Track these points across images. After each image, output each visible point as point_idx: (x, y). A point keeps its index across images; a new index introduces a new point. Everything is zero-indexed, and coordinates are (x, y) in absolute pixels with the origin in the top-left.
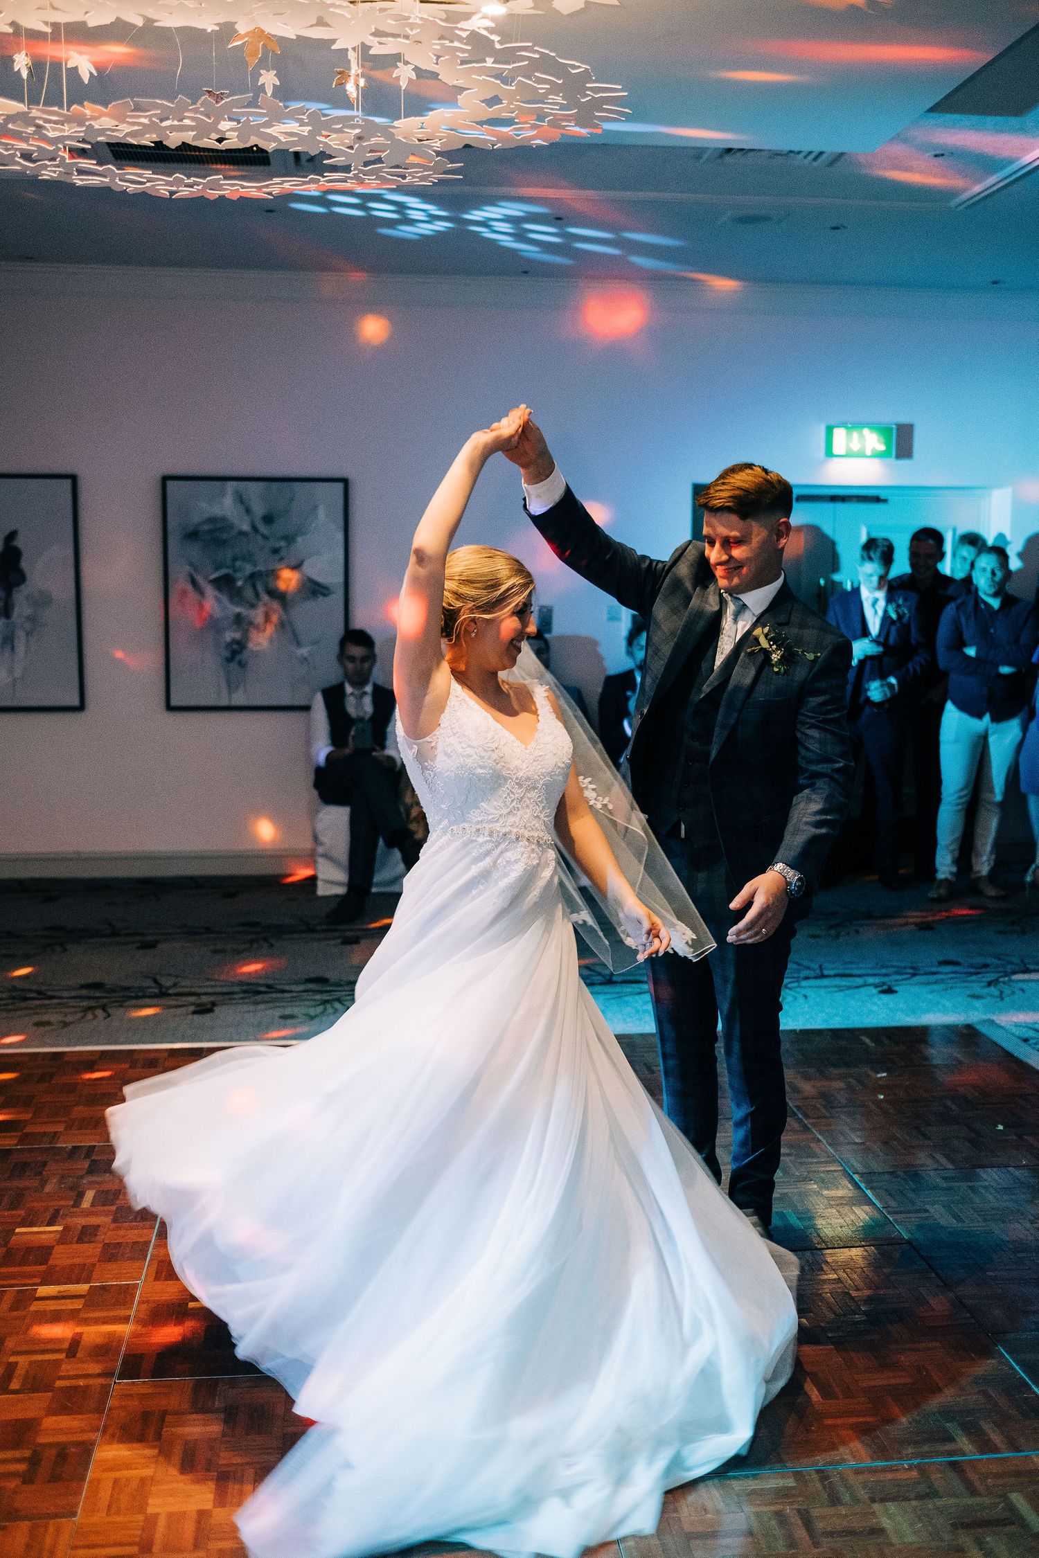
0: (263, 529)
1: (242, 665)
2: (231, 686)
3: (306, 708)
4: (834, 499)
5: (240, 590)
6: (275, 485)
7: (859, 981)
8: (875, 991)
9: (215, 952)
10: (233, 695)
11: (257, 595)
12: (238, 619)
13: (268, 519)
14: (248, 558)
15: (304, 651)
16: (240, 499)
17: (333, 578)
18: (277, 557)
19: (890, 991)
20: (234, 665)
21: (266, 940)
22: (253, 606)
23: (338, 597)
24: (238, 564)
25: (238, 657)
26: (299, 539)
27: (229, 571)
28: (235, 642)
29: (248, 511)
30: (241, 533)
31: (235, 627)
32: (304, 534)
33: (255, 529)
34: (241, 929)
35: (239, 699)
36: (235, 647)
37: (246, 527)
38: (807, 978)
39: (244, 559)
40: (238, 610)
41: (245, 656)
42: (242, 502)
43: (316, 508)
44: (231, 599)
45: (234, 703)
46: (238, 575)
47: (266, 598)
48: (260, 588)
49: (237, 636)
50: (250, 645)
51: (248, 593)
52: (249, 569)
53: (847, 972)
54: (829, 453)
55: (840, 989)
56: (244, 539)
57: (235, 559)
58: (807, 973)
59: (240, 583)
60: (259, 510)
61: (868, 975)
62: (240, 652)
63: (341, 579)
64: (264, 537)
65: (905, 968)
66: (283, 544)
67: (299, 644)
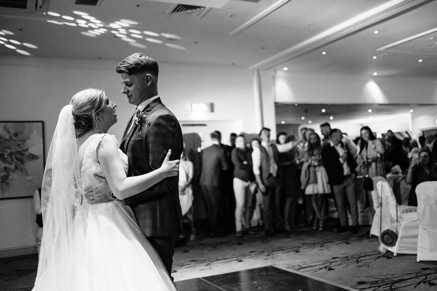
0: (14, 138)
1: (7, 184)
2: (3, 191)
3: (32, 197)
4: (193, 125)
5: (6, 158)
6: (17, 124)
7: (230, 260)
8: (236, 261)
9: (7, 280)
10: (4, 194)
11: (12, 160)
12: (6, 168)
13: (16, 135)
14: (9, 148)
15: (30, 178)
16: (5, 128)
17: (40, 153)
18: (19, 147)
19: (240, 261)
20: (4, 184)
21: (25, 274)
22: (11, 164)
23: (41, 160)
24: (5, 150)
25: (6, 181)
26: (27, 141)
27: (2, 152)
28: (4, 176)
29: (8, 132)
30: (6, 140)
31: (5, 171)
32: (29, 139)
33: (11, 138)
34: (14, 272)
35: (6, 195)
36: (5, 178)
37: (8, 138)
38: (214, 261)
39: (8, 148)
40: (5, 165)
41: (8, 180)
42: (6, 129)
43: (32, 131)
44: (3, 162)
45: (4, 197)
46: (5, 153)
47: (15, 160)
48: (13, 157)
49: (5, 174)
50: (10, 177)
51: (9, 159)
52: (9, 151)
53: (225, 258)
54: (192, 111)
55: (226, 262)
56: (7, 141)
57: (4, 148)
58: (213, 260)
59: (6, 156)
60: (12, 132)
61: (232, 258)
62: (6, 179)
63: (42, 153)
64: (15, 141)
65: (242, 254)
66: (21, 142)
67: (28, 175)
